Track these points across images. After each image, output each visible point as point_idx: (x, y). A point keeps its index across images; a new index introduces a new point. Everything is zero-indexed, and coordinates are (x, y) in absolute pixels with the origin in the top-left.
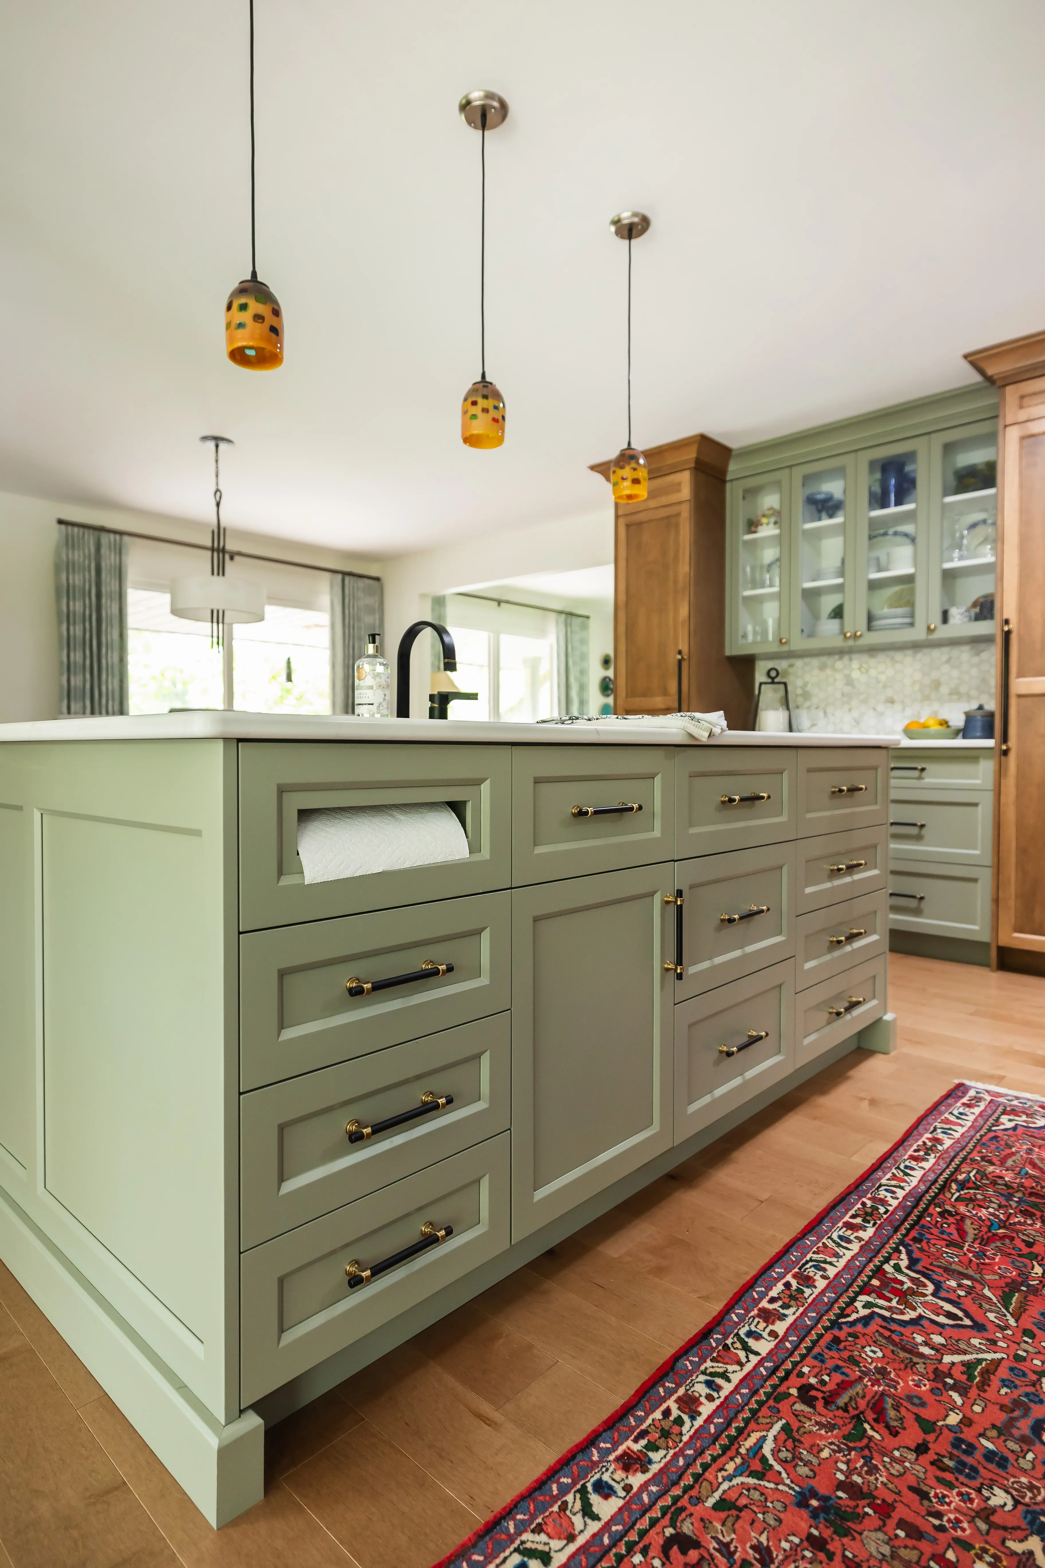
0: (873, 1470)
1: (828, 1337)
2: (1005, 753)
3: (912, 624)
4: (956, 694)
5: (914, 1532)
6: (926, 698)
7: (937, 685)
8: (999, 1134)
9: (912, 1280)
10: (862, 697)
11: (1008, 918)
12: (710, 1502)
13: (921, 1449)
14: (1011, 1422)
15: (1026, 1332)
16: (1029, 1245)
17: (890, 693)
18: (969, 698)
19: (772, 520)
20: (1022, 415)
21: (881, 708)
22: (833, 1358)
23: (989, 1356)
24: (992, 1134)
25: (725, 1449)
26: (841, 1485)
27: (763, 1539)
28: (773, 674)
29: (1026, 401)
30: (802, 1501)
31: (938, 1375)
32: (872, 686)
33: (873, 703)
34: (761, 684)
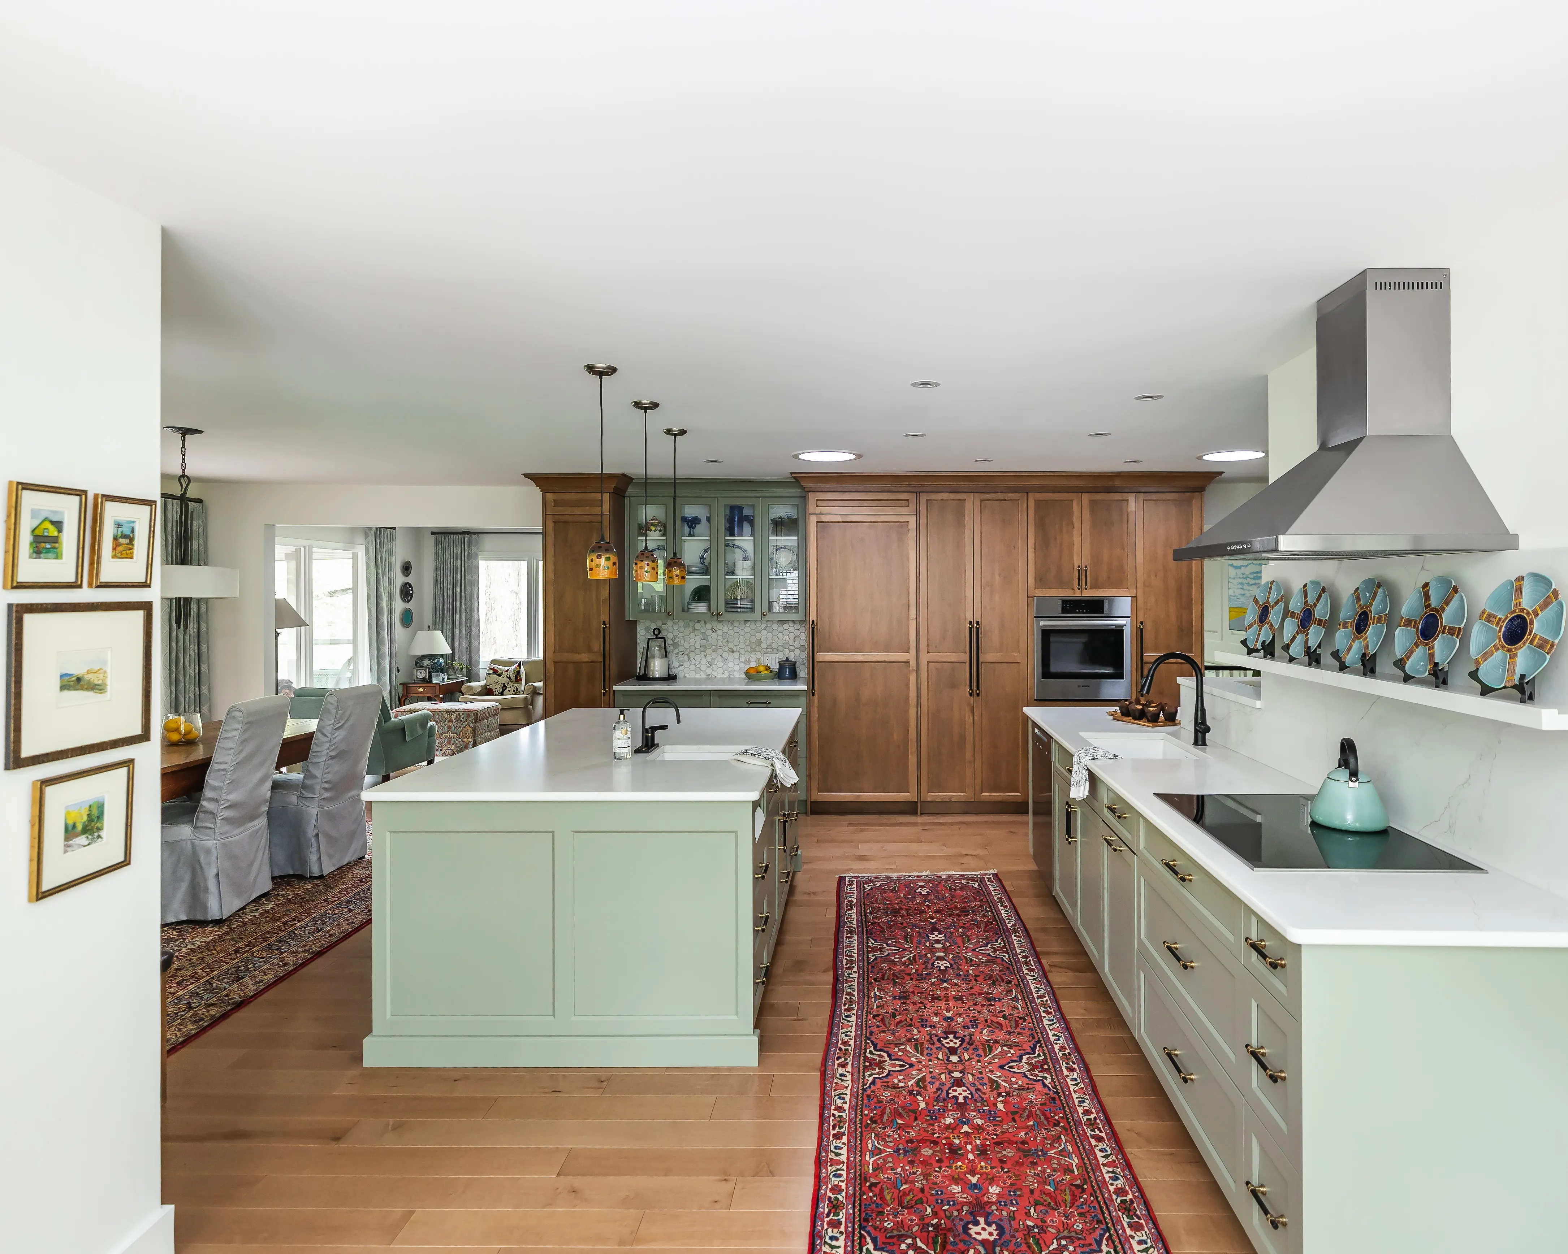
0: (904, 987)
1: (870, 967)
2: (813, 694)
3: (752, 610)
4: (771, 649)
5: (922, 993)
6: (753, 650)
7: (759, 642)
8: (868, 892)
9: (879, 945)
10: (713, 648)
11: (815, 784)
12: (875, 1007)
13: (912, 979)
14: (926, 966)
15: (917, 947)
16: (902, 924)
17: (731, 646)
18: (778, 651)
19: (658, 529)
20: (818, 510)
21: (725, 655)
22: (876, 970)
23: (912, 955)
24: (866, 894)
25: (868, 998)
26: (900, 993)
27: (892, 1008)
28: (657, 631)
29: (819, 503)
30: (895, 998)
31: (904, 963)
32: (719, 641)
33: (720, 651)
34: (649, 639)
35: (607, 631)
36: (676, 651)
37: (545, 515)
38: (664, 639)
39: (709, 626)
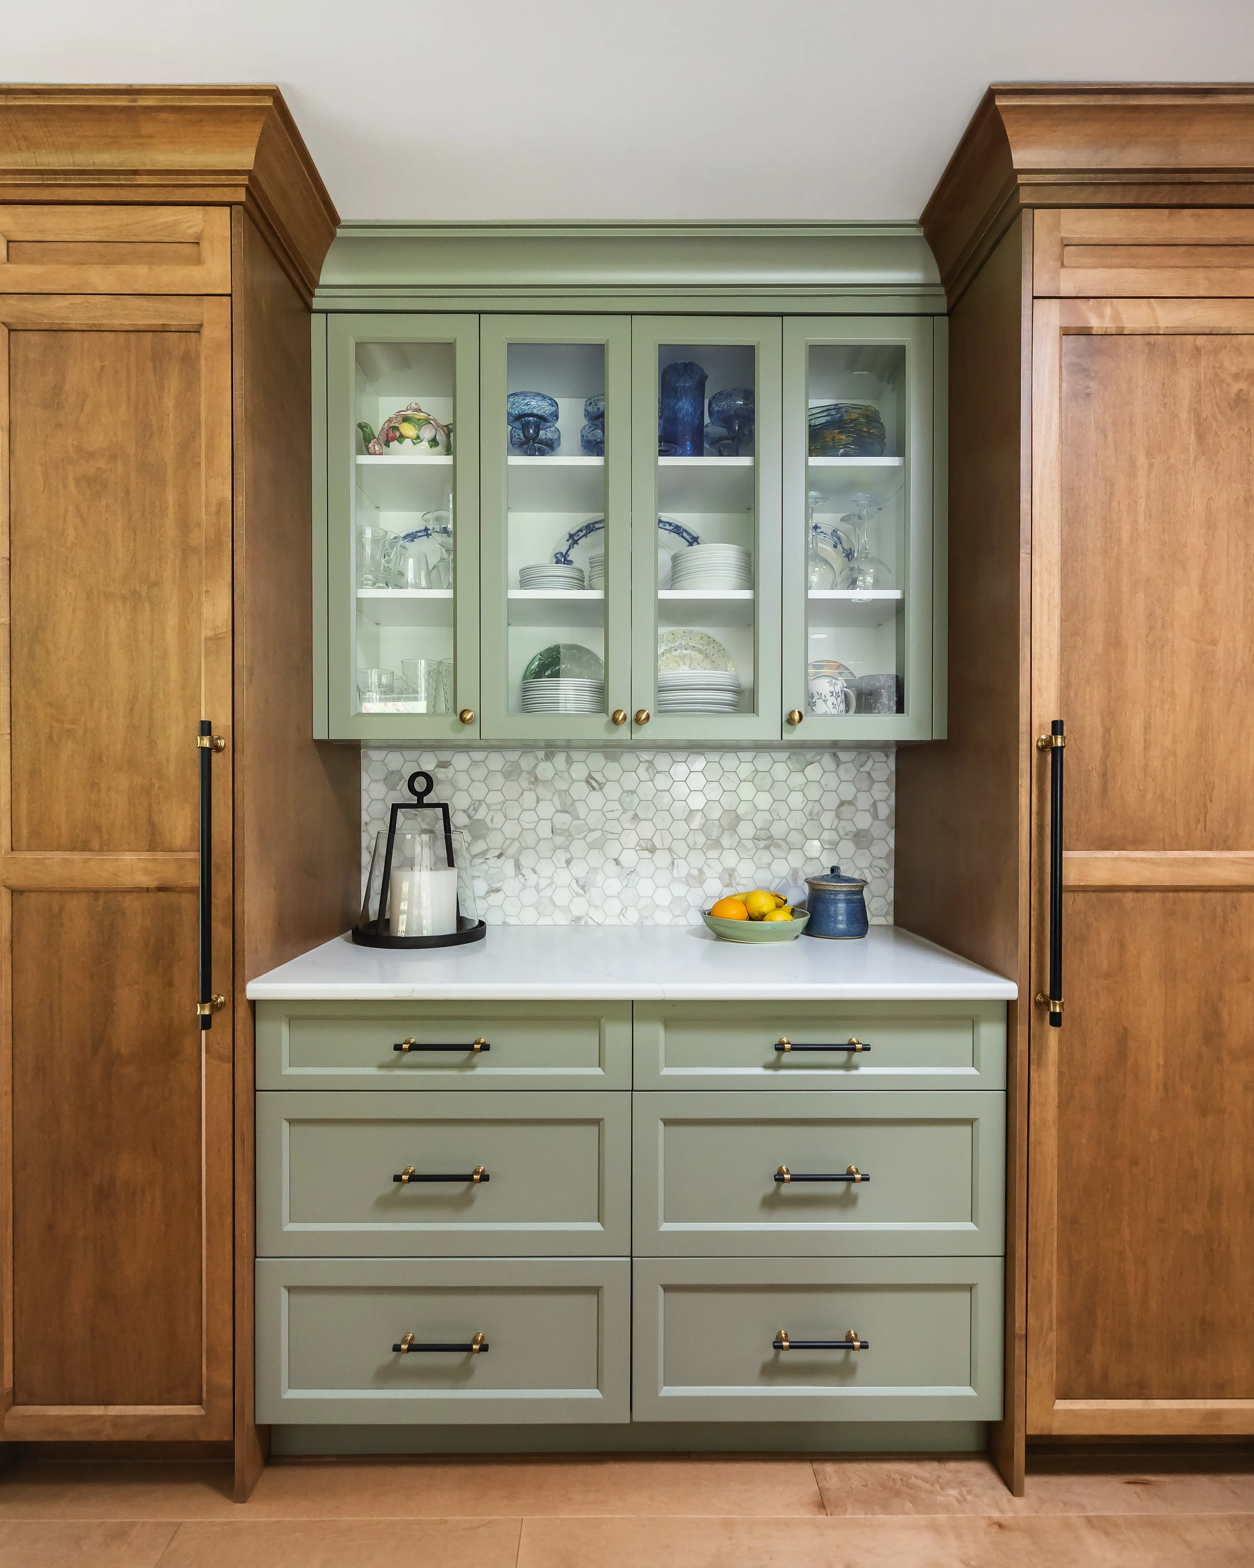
3: (748, 708)
10: (591, 837)
11: (1042, 1373)
17: (645, 831)
19: (428, 435)
20: (1066, 282)
21: (629, 858)
28: (420, 784)
32: (609, 815)
33: (613, 849)
34: (395, 808)
35: (220, 763)
36: (480, 846)
38: (445, 807)
39: (579, 771)
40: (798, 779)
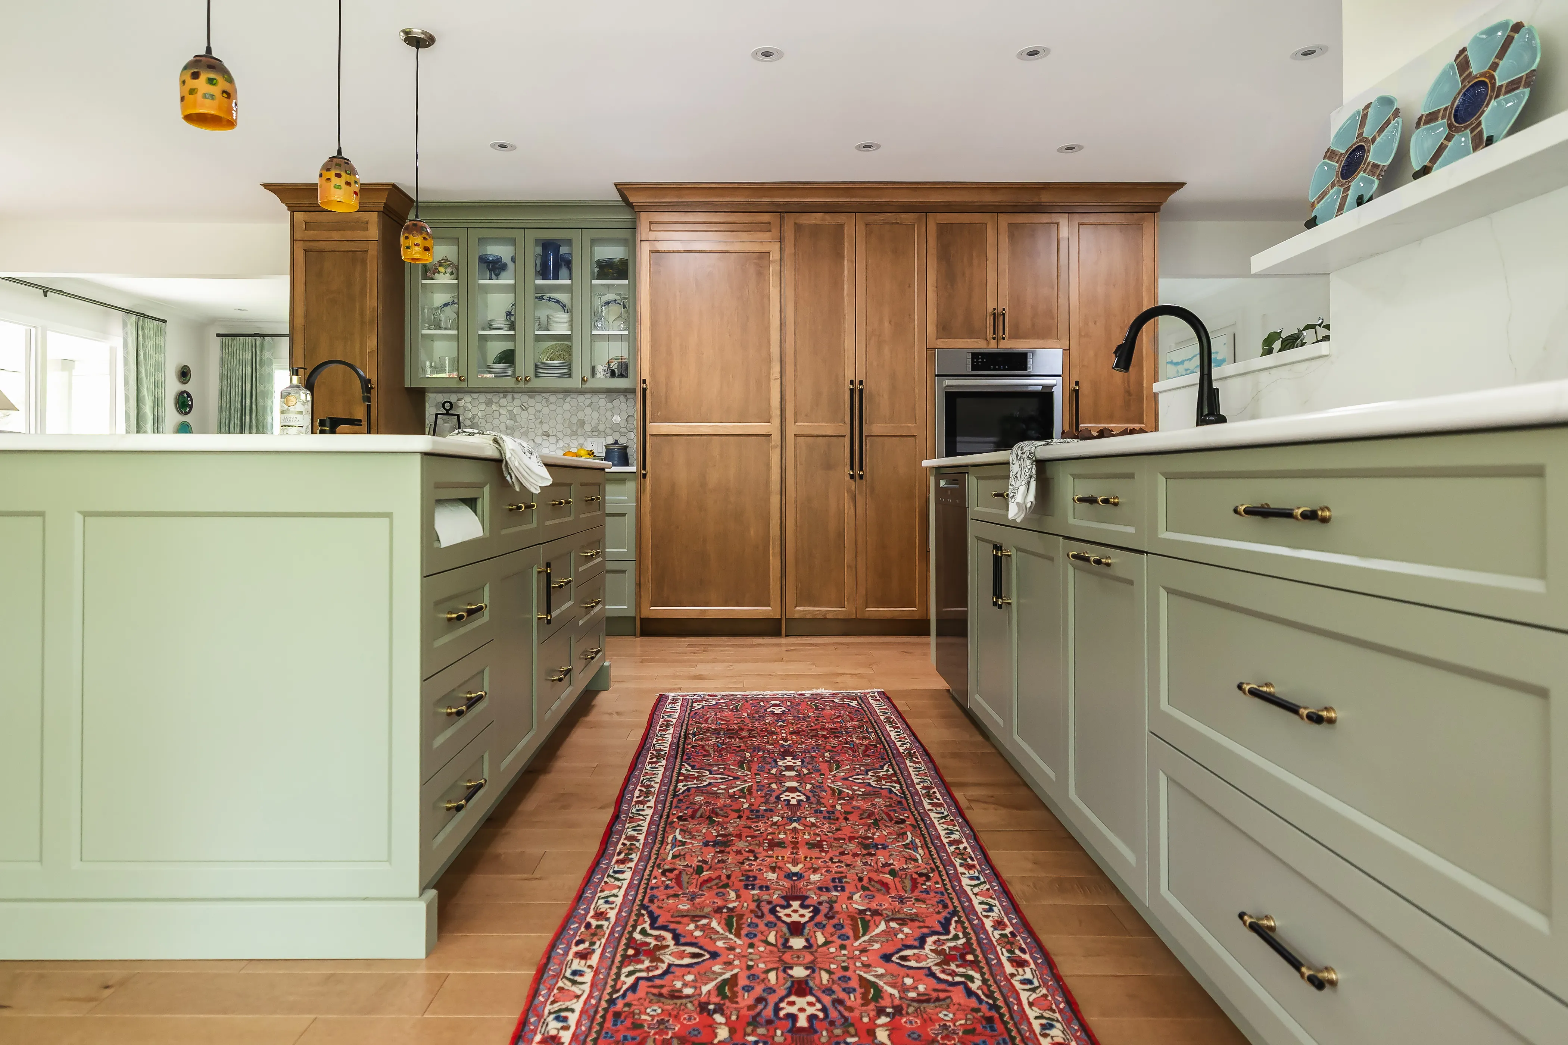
0: (726, 828)
1: (675, 800)
2: (644, 476)
3: (570, 375)
4: (596, 432)
5: (753, 837)
6: (574, 433)
7: (582, 423)
8: (697, 711)
9: (697, 772)
10: (523, 430)
11: (646, 597)
12: (670, 857)
13: (740, 817)
14: (767, 800)
15: (756, 774)
16: (740, 747)
17: (545, 427)
18: (606, 435)
19: (449, 270)
20: (652, 236)
21: (539, 440)
22: (683, 805)
23: (747, 785)
24: (693, 712)
25: (662, 844)
26: (717, 836)
27: (700, 858)
28: (447, 406)
29: (654, 226)
30: (706, 844)
31: (731, 796)
32: (530, 421)
33: (531, 435)
34: (437, 415)
35: (374, 393)
37: (293, 240)
38: (458, 416)
39: (517, 402)
40: (610, 406)
